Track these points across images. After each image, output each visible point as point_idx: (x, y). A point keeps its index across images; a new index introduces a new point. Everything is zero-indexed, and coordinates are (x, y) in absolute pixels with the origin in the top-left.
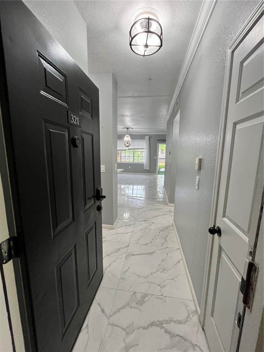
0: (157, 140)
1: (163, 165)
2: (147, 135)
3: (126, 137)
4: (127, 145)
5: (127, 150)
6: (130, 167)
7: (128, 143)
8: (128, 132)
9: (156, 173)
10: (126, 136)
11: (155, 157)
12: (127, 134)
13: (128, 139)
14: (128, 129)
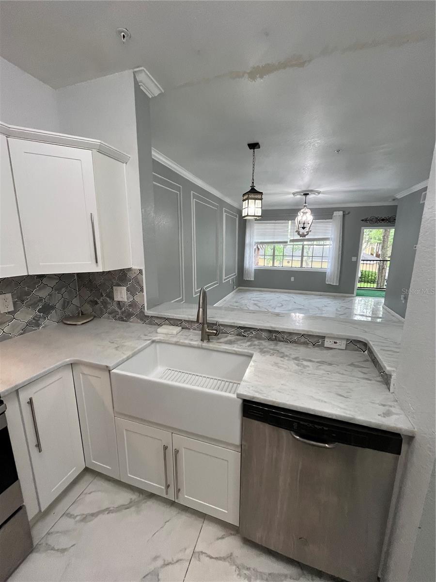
0: (362, 220)
1: (374, 271)
2: (338, 209)
3: (302, 214)
4: (302, 231)
5: (289, 243)
6: (292, 279)
7: (304, 228)
8: (305, 203)
9: (353, 294)
10: (302, 211)
11: (354, 259)
12: (305, 206)
13: (304, 218)
14: (306, 195)
